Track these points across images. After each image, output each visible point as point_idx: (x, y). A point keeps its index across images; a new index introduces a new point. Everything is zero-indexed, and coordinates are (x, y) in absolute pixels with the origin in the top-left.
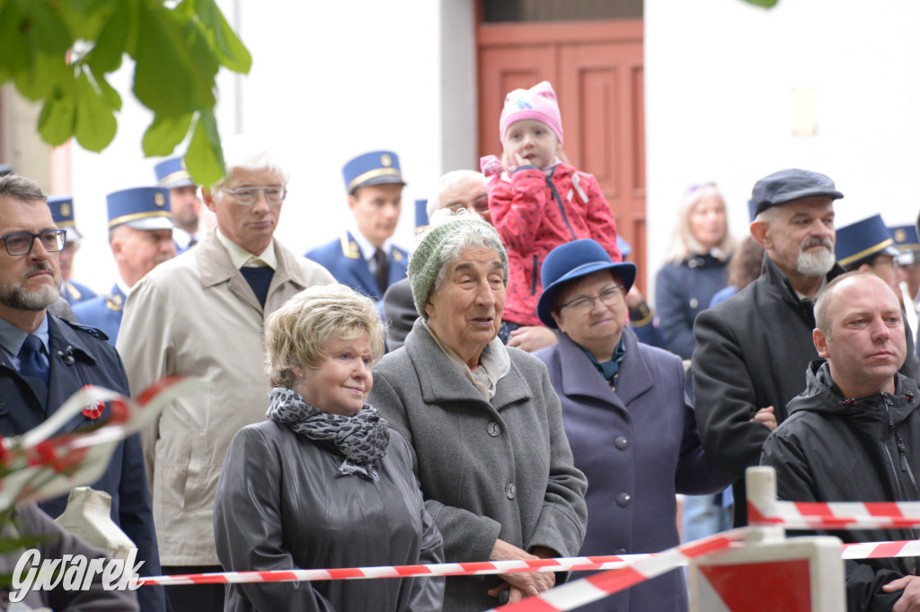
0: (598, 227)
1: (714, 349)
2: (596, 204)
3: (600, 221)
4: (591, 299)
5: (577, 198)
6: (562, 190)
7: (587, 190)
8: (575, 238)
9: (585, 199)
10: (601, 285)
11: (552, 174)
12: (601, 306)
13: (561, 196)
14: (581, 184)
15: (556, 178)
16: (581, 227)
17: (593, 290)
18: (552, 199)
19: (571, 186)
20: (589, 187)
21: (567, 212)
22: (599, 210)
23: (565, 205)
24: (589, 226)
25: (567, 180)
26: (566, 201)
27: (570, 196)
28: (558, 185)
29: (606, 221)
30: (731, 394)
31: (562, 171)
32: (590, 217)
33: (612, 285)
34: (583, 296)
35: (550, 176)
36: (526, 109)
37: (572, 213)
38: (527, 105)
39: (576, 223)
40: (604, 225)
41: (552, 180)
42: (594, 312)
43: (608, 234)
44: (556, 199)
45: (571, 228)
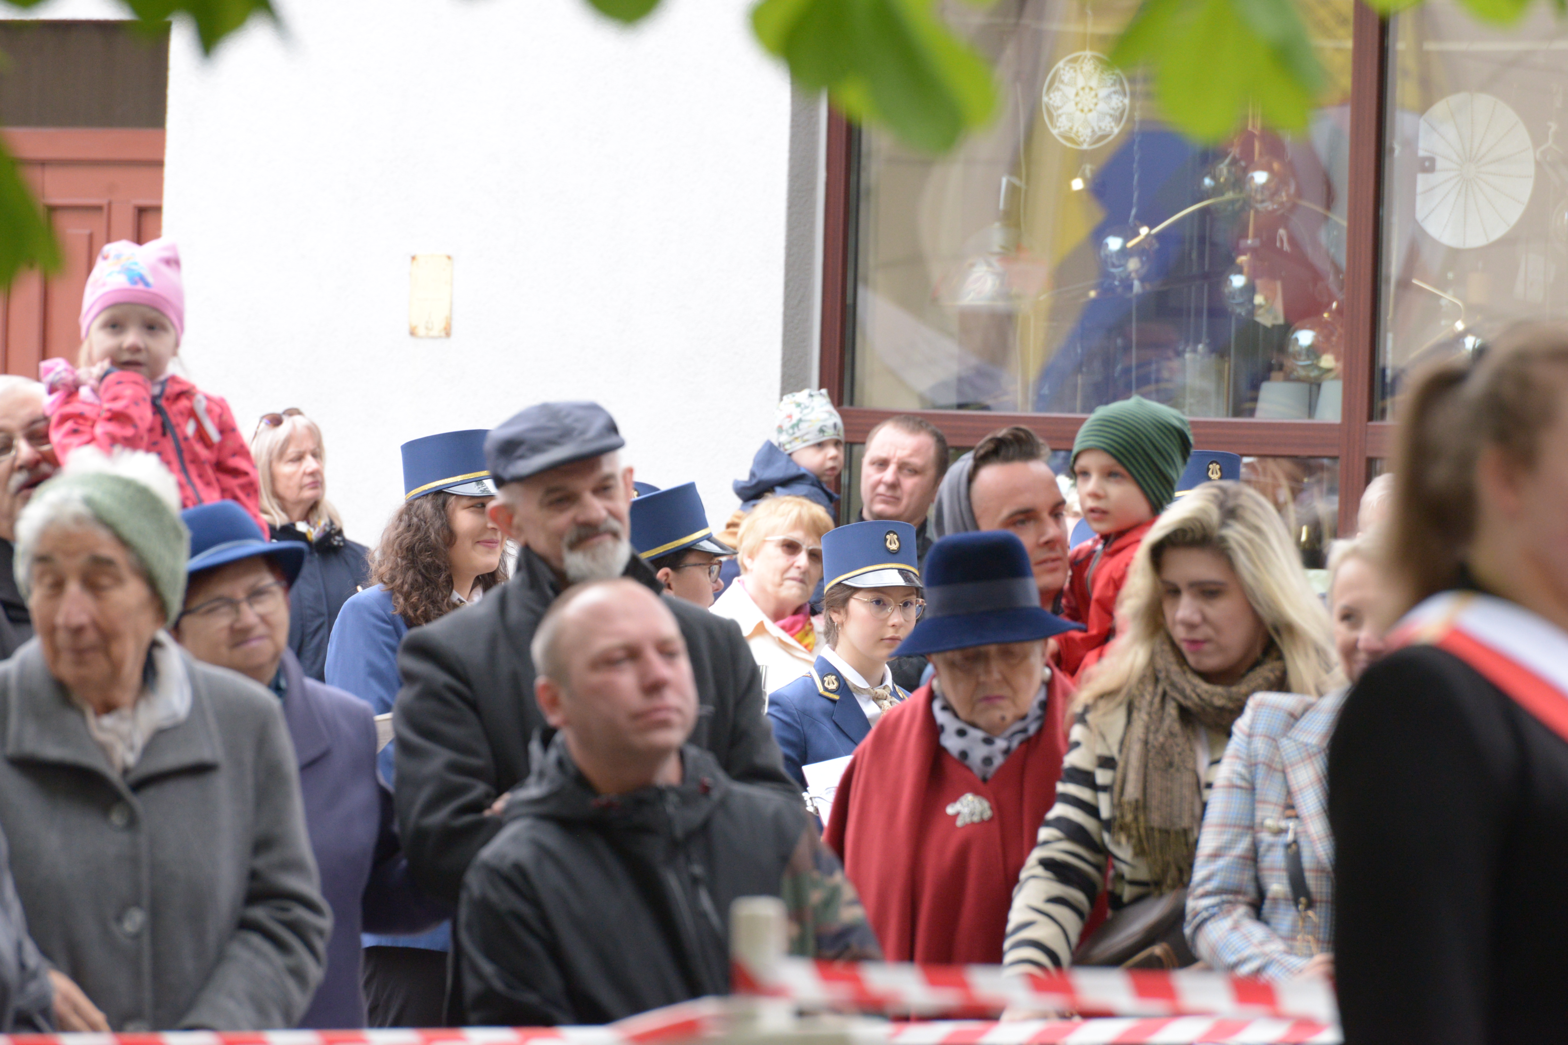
0: (233, 483)
1: (430, 693)
2: (230, 444)
3: (236, 472)
4: (233, 603)
5: (201, 435)
6: (180, 419)
7: (217, 420)
8: (201, 501)
9: (214, 435)
10: (250, 580)
11: (162, 392)
12: (250, 615)
13: (178, 430)
14: (209, 411)
15: (167, 399)
16: (208, 484)
17: (237, 588)
18: (164, 434)
19: (192, 414)
20: (220, 416)
21: (187, 457)
22: (235, 454)
23: (183, 445)
24: (218, 480)
25: (184, 403)
26: (186, 439)
27: (190, 429)
28: (174, 410)
29: (246, 474)
30: (454, 767)
31: (177, 388)
32: (221, 467)
33: (267, 580)
34: (220, 598)
35: (160, 396)
36: (141, 287)
37: (196, 460)
38: (142, 279)
39: (201, 476)
40: (242, 480)
41: (162, 402)
42: (238, 626)
43: (248, 495)
44: (169, 435)
45: (193, 486)
